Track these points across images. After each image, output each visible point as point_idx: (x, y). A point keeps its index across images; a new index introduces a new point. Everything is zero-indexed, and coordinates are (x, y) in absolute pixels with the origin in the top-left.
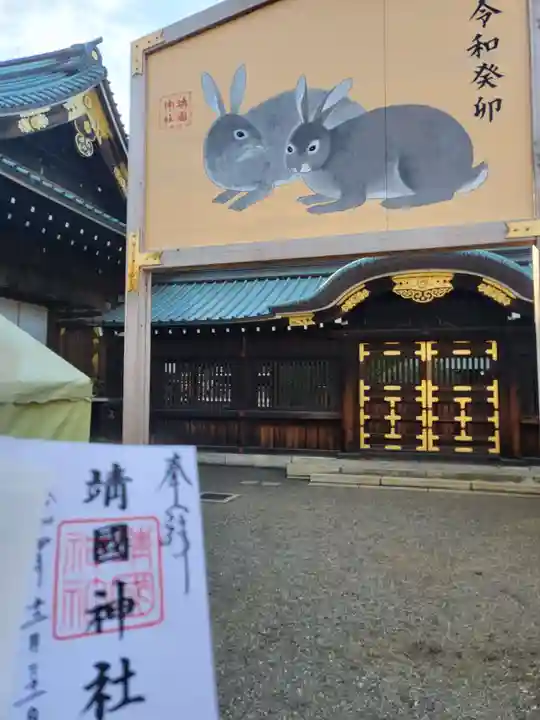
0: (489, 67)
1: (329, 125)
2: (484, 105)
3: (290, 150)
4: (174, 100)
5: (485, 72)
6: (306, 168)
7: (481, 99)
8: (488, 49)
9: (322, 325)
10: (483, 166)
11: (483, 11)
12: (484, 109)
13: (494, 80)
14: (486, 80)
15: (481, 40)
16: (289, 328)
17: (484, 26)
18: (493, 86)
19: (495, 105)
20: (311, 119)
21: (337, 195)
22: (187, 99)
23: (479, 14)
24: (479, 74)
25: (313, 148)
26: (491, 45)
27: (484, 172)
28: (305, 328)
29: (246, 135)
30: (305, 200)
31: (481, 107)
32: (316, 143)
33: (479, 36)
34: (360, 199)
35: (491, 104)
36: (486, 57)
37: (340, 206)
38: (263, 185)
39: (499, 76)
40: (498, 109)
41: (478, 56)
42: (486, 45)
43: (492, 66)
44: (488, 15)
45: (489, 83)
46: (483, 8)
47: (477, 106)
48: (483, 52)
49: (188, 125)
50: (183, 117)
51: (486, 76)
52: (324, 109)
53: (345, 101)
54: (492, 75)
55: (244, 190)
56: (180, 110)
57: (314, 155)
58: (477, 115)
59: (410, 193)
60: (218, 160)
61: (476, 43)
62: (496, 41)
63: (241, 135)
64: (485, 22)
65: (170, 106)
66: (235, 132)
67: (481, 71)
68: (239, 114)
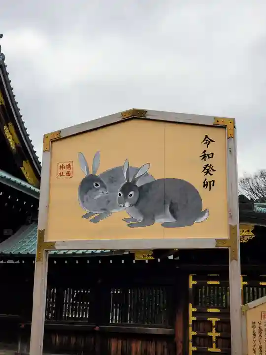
0: (209, 165)
1: (138, 184)
2: (207, 183)
3: (120, 195)
4: (65, 164)
5: (208, 168)
6: (127, 204)
7: (206, 179)
8: (209, 158)
9: (159, 260)
10: (206, 210)
11: (207, 140)
12: (207, 185)
13: (212, 172)
14: (208, 172)
15: (206, 153)
16: (134, 262)
17: (208, 147)
18: (211, 174)
19: (212, 183)
20: (130, 181)
21: (141, 219)
22: (71, 164)
23: (205, 142)
24: (205, 168)
25: (131, 195)
26: (211, 156)
27: (207, 214)
28: (147, 262)
29: (99, 185)
30: (126, 220)
31: (206, 183)
32: (132, 193)
33: (205, 151)
34: (152, 222)
35: (210, 182)
36: (209, 161)
37: (143, 224)
38: (106, 211)
39: (214, 170)
40: (213, 185)
41: (205, 160)
42: (208, 155)
43: (211, 165)
44: (209, 142)
45: (210, 173)
46: (207, 139)
47: (204, 183)
48: (207, 158)
49: (71, 177)
50: (69, 174)
51: (208, 169)
52: (136, 177)
53: (146, 174)
54: (211, 169)
55: (98, 213)
56: (67, 170)
57: (131, 199)
58: (204, 187)
59: (175, 220)
60: (85, 197)
61: (204, 154)
62: (213, 154)
63: (97, 185)
64: (208, 145)
65: (62, 167)
66: (94, 184)
67: (206, 167)
68: (96, 175)
